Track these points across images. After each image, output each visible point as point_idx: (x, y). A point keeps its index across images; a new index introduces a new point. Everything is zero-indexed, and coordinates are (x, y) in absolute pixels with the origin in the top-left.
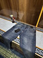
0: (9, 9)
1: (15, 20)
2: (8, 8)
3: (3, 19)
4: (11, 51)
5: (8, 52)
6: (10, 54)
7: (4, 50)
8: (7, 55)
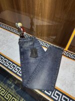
0: (16, 10)
1: (25, 33)
2: (14, 8)
3: (3, 30)
4: (14, 91)
5: (9, 91)
6: (13, 96)
7: (2, 88)
8: (7, 97)
